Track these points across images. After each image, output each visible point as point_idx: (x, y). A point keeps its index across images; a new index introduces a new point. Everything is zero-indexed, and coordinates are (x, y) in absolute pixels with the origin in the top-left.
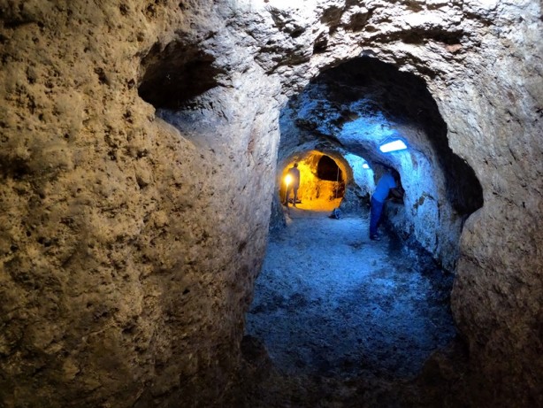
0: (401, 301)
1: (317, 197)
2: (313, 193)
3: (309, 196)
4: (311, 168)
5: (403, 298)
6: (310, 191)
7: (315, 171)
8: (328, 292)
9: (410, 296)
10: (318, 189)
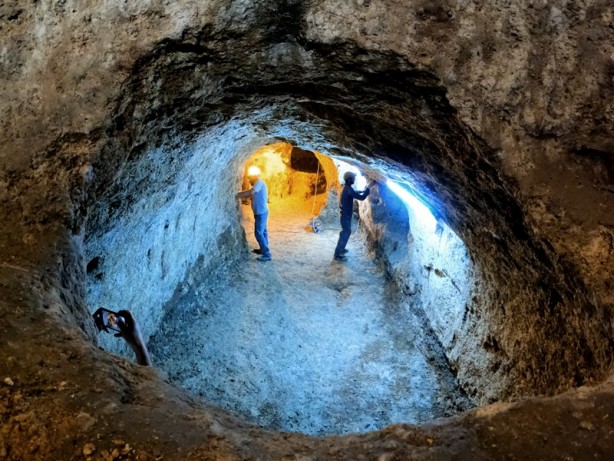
0: (400, 409)
1: (290, 193)
2: (284, 188)
3: (279, 192)
4: (282, 156)
5: (402, 403)
6: (280, 186)
7: (287, 160)
8: (308, 396)
9: (411, 400)
10: (290, 182)
